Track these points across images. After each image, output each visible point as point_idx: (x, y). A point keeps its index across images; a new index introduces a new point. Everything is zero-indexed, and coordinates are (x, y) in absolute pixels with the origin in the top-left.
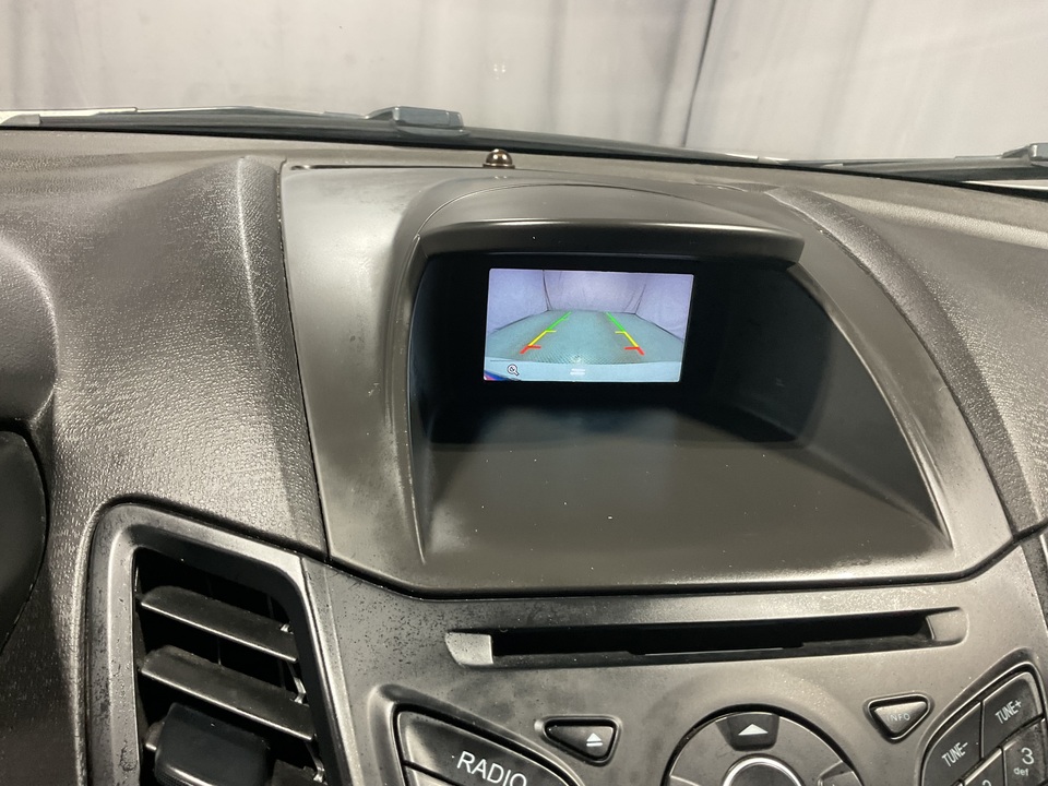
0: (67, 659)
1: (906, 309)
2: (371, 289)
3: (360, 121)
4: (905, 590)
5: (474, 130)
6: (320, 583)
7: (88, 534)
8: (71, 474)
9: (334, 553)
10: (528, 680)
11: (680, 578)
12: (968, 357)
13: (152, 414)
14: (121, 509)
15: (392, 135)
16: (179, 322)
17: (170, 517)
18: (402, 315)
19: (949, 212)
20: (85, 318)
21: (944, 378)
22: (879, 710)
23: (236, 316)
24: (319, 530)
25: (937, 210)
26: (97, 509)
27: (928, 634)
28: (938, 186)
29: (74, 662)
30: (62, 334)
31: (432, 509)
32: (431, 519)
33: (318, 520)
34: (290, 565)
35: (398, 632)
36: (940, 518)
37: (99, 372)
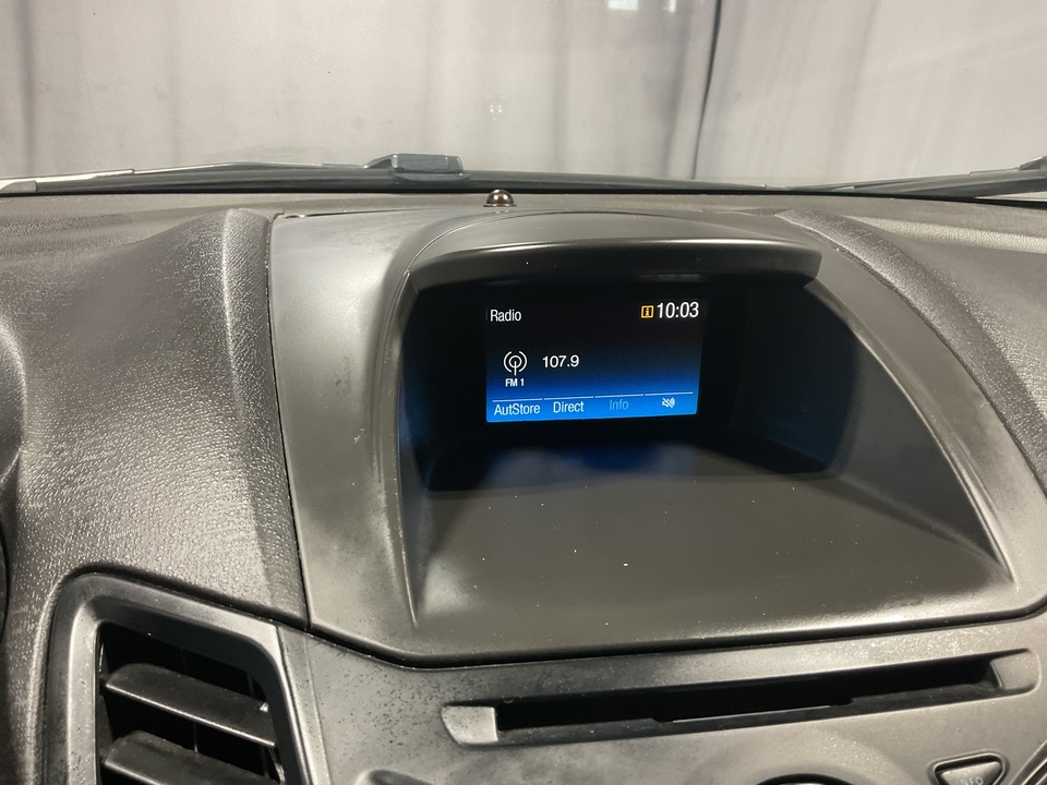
0: (23, 752)
1: (935, 323)
2: (358, 330)
3: (360, 172)
4: (964, 631)
5: (475, 173)
6: (300, 655)
7: (49, 610)
8: (33, 543)
9: (316, 620)
10: (538, 759)
11: (708, 630)
12: (1009, 370)
13: (119, 474)
14: (84, 579)
15: (392, 183)
16: (153, 375)
17: (137, 586)
18: (390, 354)
19: (969, 228)
20: (58, 376)
21: (985, 393)
22: (946, 774)
23: (212, 365)
24: (297, 594)
25: (955, 226)
26: (60, 581)
27: (994, 681)
28: (954, 203)
29: (30, 756)
30: (31, 395)
31: (426, 565)
32: (425, 576)
33: (296, 583)
34: (264, 635)
35: (387, 708)
36: (995, 548)
37: (67, 432)
